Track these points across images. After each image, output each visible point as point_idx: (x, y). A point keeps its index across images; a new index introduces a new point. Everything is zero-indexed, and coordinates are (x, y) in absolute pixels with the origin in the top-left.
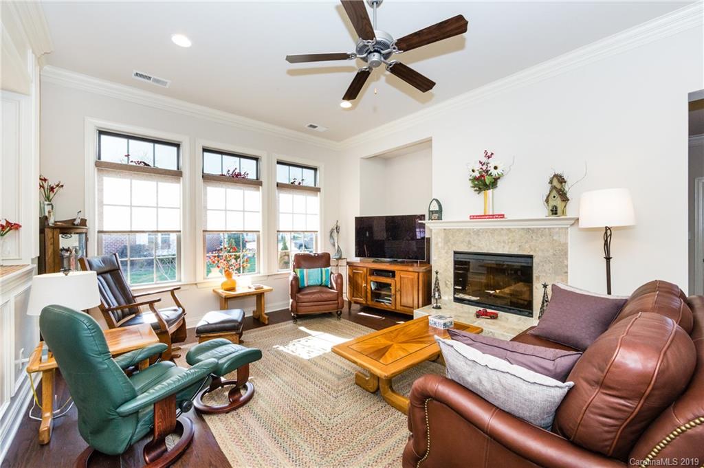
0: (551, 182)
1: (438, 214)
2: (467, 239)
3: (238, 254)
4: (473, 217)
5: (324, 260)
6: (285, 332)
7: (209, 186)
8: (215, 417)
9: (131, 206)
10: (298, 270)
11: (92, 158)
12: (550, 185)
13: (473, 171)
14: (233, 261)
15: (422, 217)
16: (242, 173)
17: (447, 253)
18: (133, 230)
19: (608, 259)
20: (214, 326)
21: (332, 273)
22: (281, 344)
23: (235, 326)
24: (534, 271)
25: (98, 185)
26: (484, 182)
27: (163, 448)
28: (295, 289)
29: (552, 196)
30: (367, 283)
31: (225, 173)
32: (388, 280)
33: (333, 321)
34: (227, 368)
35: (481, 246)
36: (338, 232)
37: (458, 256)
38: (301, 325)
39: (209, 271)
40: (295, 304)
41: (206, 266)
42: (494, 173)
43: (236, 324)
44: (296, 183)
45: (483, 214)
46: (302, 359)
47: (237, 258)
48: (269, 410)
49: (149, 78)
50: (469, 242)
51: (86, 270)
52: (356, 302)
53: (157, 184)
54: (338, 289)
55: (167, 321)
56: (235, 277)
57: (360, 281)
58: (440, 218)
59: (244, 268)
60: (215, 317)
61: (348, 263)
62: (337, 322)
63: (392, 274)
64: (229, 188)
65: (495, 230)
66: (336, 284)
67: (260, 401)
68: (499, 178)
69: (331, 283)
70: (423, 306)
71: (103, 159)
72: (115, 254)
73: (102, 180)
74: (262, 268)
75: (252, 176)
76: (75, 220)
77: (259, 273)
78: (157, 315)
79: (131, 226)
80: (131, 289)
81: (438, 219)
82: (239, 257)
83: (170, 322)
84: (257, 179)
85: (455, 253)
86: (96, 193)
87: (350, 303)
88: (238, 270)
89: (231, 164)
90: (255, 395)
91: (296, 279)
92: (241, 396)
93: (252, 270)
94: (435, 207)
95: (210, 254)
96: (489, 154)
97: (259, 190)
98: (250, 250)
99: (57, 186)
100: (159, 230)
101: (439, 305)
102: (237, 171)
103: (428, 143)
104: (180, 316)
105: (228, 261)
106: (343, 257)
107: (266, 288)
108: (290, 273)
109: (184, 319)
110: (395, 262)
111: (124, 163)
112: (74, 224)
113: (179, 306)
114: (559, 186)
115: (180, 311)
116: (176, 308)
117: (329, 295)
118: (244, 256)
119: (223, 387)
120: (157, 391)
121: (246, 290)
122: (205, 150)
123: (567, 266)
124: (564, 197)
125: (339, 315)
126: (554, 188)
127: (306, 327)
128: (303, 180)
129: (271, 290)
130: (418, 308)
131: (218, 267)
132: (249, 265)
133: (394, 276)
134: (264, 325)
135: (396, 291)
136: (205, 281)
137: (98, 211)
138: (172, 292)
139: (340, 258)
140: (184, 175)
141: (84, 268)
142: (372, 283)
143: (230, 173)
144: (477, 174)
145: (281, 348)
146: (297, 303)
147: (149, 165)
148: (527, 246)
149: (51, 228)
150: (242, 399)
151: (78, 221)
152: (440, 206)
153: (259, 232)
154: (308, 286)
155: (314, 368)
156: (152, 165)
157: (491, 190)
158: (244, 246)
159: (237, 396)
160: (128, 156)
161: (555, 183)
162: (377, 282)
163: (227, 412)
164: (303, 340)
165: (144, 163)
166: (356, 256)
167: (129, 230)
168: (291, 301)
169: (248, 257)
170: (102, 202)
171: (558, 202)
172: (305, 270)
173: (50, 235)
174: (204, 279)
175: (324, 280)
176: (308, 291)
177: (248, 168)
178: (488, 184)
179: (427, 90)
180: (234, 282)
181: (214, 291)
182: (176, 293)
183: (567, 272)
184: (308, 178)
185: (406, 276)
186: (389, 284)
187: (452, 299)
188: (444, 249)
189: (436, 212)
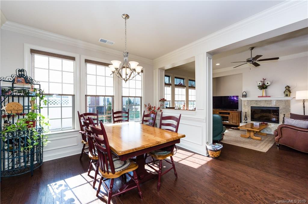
0: (286, 88)
4: (259, 97)
12: (285, 89)
13: (259, 84)
17: (248, 107)
19: (304, 107)
26: (263, 87)
29: (286, 91)
32: (228, 115)
35: (261, 104)
37: (253, 108)
42: (267, 85)
45: (262, 96)
50: (257, 104)
58: (246, 97)
63: (229, 114)
68: (269, 86)
85: (251, 107)
96: (264, 79)
103: (242, 74)
123: (290, 110)
124: (290, 92)
135: (230, 118)
144: (261, 85)
148: (277, 105)
152: (246, 93)
157: (265, 89)
161: (287, 88)
171: (288, 93)
178: (265, 87)
185: (232, 114)
186: (228, 117)
187: (250, 120)
188: (247, 106)
189: (245, 95)
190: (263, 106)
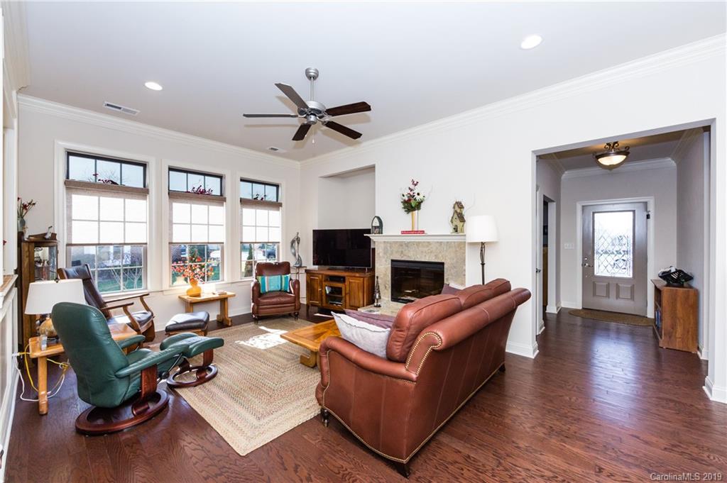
0: (454, 207)
1: (380, 228)
2: (400, 250)
3: (203, 264)
4: (403, 232)
5: (284, 268)
6: (247, 331)
7: (175, 202)
8: (185, 390)
9: (99, 221)
10: (260, 278)
11: (61, 178)
13: (403, 195)
14: (198, 270)
15: (368, 231)
16: (207, 190)
17: (386, 261)
18: (101, 242)
19: (483, 264)
20: (182, 326)
21: (291, 279)
22: (241, 340)
23: (200, 325)
24: (445, 275)
25: (67, 202)
26: (411, 205)
27: (147, 406)
28: (256, 294)
29: (454, 217)
30: (322, 288)
31: (190, 190)
32: (339, 285)
33: (291, 321)
34: (195, 351)
35: (410, 255)
36: (298, 243)
37: (394, 263)
38: (260, 326)
39: (174, 280)
40: (256, 308)
41: (171, 275)
42: (418, 198)
43: (202, 323)
44: (259, 199)
45: (411, 230)
46: (260, 349)
47: (202, 267)
48: (230, 383)
49: (120, 108)
50: (402, 252)
51: (64, 278)
52: (313, 305)
53: (124, 201)
54: (296, 292)
55: (140, 322)
56: (200, 284)
57: (316, 287)
58: (381, 232)
59: (208, 277)
60: (182, 318)
61: (306, 271)
62: (294, 322)
63: (342, 279)
64: (193, 203)
65: (419, 243)
66: (294, 289)
67: (223, 378)
68: (422, 202)
69: (290, 289)
70: (367, 305)
71: (71, 178)
72: (86, 265)
73: (71, 198)
74: (226, 276)
75: (216, 192)
76: (46, 234)
77: (223, 280)
78: (131, 317)
79: (99, 239)
80: (103, 296)
81: (379, 233)
82: (203, 267)
83: (142, 323)
84: (221, 195)
85: (392, 261)
86: (65, 209)
87: (308, 306)
88: (203, 278)
89: (196, 182)
90: (218, 374)
91: (257, 285)
92: (207, 375)
93: (217, 277)
94: (376, 223)
95: (175, 264)
96: (415, 183)
97: (223, 205)
98: (214, 259)
99: (30, 204)
100: (126, 242)
101: (379, 304)
102: (202, 188)
104: (149, 318)
105: (193, 271)
106: (303, 265)
107: (229, 293)
108: (252, 280)
109: (152, 321)
110: (346, 270)
111: (92, 181)
112: (46, 239)
113: (148, 309)
114: (459, 211)
115: (149, 314)
116: (145, 311)
117: (287, 299)
118: (208, 266)
119: (190, 371)
120: (144, 362)
121: (211, 296)
122: (171, 169)
123: (465, 270)
125: (295, 316)
126: (456, 212)
127: (266, 327)
128: (265, 196)
129: (234, 295)
130: (364, 306)
131: (184, 275)
132: (213, 273)
133: (344, 281)
134: (228, 326)
135: (346, 294)
136: (171, 288)
137: (67, 225)
138: (141, 297)
139: (300, 267)
140: (150, 193)
141: (63, 278)
142: (326, 288)
143: (196, 190)
144: (406, 198)
145: (242, 343)
146: (258, 306)
147: (116, 184)
148: (441, 255)
149: (26, 242)
150: (207, 376)
151: (48, 236)
152: (381, 222)
153: (223, 243)
154: (269, 292)
155: (269, 355)
156: (118, 182)
157: (416, 211)
158: (208, 256)
159: (203, 374)
160: (96, 175)
162: (331, 287)
163: (195, 386)
164: (262, 337)
165: (112, 181)
166: (314, 264)
167: (97, 242)
168: (252, 304)
169: (213, 267)
170: (71, 217)
171: (457, 222)
172: (266, 278)
173: (26, 249)
174: (170, 286)
175: (283, 285)
176: (268, 295)
177: (213, 185)
178: (413, 206)
179: (356, 138)
180: (200, 289)
181: (179, 297)
182: (145, 299)
183: (465, 275)
184: (270, 194)
185: (354, 281)
186: (341, 288)
187: (390, 299)
188: (384, 257)
189: (378, 227)
190: (412, 260)
